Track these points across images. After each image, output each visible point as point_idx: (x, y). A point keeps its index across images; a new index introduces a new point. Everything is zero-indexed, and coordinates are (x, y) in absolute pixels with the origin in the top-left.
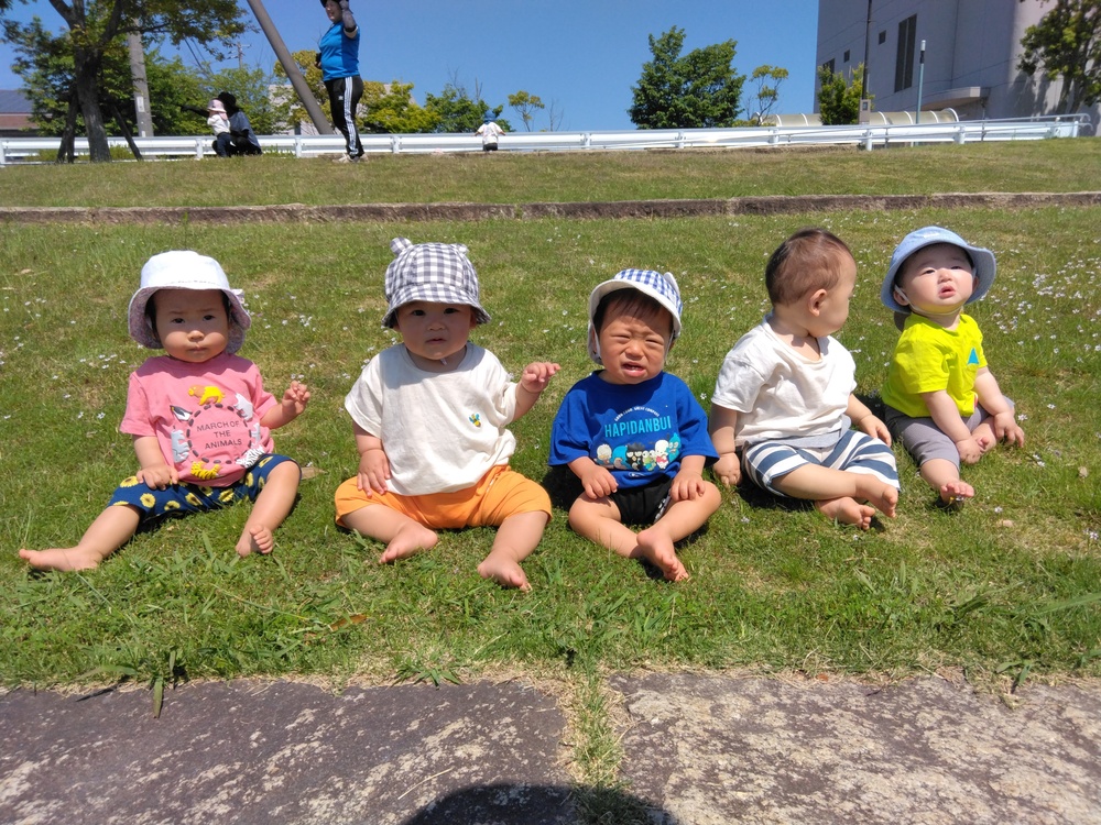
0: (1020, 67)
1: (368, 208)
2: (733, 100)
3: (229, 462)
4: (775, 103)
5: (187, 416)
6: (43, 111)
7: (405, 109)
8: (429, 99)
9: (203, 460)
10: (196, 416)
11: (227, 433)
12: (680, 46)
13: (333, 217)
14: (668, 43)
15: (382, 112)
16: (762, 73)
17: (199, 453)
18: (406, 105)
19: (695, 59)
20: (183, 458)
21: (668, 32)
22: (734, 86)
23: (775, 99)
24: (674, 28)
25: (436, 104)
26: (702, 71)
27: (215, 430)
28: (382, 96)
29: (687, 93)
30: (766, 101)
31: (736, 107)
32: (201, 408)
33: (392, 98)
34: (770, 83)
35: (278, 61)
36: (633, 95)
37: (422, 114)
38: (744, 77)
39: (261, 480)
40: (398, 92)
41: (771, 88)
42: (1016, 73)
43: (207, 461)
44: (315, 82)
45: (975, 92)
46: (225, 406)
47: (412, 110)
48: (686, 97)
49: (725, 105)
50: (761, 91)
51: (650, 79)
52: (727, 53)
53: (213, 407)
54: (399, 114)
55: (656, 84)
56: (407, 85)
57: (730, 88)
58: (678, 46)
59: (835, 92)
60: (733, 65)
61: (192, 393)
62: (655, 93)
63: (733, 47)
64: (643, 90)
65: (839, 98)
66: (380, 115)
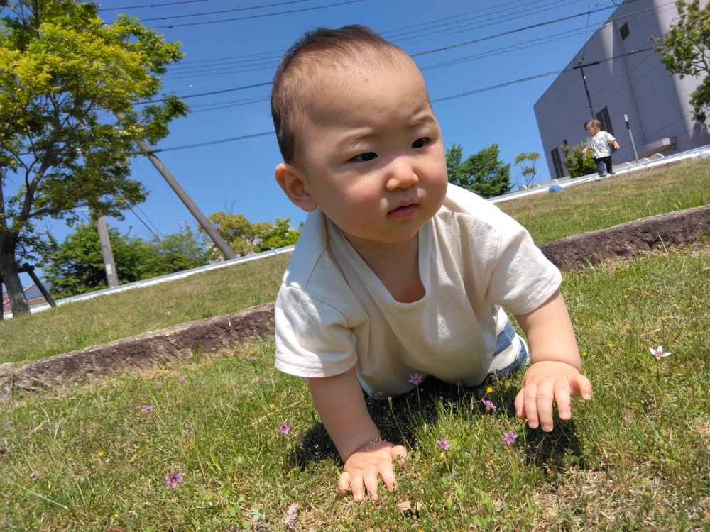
0: (694, 118)
1: (120, 348)
2: (506, 180)
4: (536, 176)
6: (57, 287)
7: (287, 234)
12: (460, 155)
13: (59, 378)
14: (453, 155)
15: (272, 239)
16: (521, 159)
18: (287, 231)
19: (473, 161)
21: (450, 149)
22: (504, 172)
23: (535, 173)
24: (454, 145)
26: (479, 167)
28: (271, 230)
29: (472, 183)
30: (529, 176)
31: (508, 184)
33: (277, 229)
34: (528, 164)
35: (198, 223)
38: (509, 165)
40: (281, 225)
41: (530, 166)
42: (692, 123)
44: (226, 231)
45: (666, 142)
47: (291, 234)
48: (473, 185)
49: (502, 184)
50: (524, 170)
52: (493, 153)
54: (283, 239)
57: (502, 174)
58: (459, 155)
59: (576, 159)
60: (499, 160)
63: (496, 148)
65: (580, 162)
66: (270, 242)
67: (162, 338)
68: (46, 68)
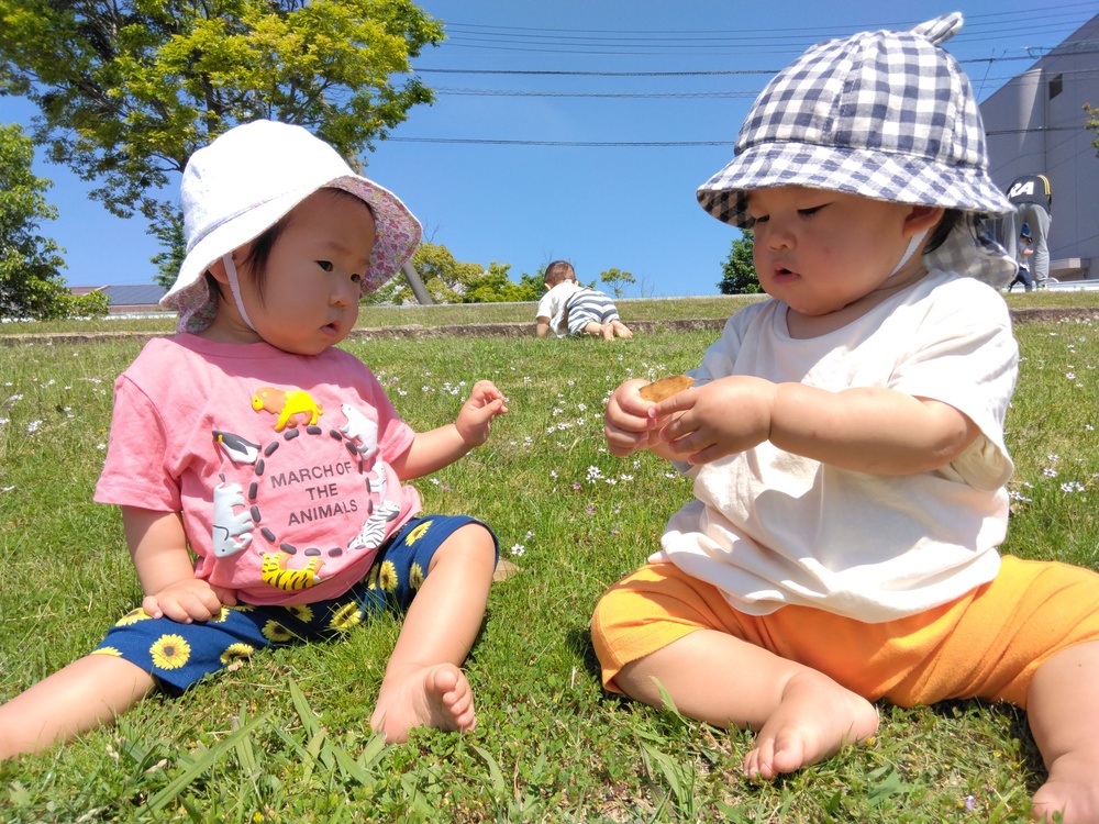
3: (336, 553)
5: (252, 455)
7: (502, 287)
8: (524, 278)
9: (284, 548)
10: (269, 453)
11: (332, 489)
15: (480, 289)
17: (277, 532)
18: (503, 283)
20: (239, 546)
25: (531, 282)
27: (308, 483)
28: (482, 276)
32: (279, 438)
33: (490, 277)
36: (723, 270)
37: (518, 290)
39: (416, 569)
40: (496, 272)
43: (292, 552)
44: (421, 265)
45: (1075, 263)
46: (325, 432)
47: (509, 288)
51: (740, 255)
53: (303, 435)
54: (496, 292)
55: (745, 260)
56: (504, 265)
61: (259, 405)
62: (745, 268)
64: (733, 264)
66: (478, 293)
67: (517, 327)
68: (313, 47)
